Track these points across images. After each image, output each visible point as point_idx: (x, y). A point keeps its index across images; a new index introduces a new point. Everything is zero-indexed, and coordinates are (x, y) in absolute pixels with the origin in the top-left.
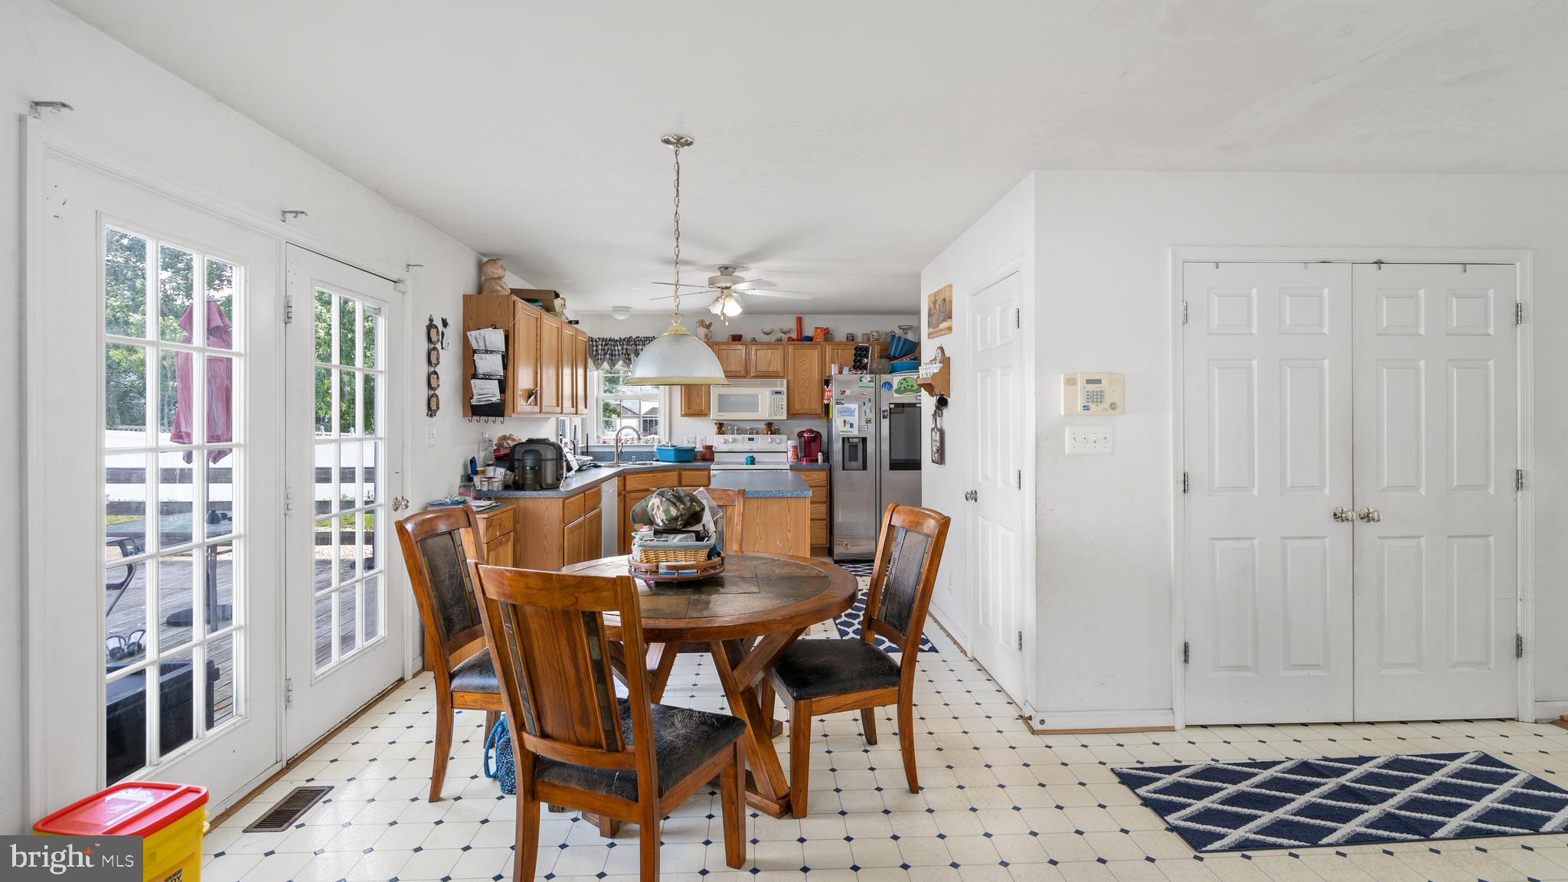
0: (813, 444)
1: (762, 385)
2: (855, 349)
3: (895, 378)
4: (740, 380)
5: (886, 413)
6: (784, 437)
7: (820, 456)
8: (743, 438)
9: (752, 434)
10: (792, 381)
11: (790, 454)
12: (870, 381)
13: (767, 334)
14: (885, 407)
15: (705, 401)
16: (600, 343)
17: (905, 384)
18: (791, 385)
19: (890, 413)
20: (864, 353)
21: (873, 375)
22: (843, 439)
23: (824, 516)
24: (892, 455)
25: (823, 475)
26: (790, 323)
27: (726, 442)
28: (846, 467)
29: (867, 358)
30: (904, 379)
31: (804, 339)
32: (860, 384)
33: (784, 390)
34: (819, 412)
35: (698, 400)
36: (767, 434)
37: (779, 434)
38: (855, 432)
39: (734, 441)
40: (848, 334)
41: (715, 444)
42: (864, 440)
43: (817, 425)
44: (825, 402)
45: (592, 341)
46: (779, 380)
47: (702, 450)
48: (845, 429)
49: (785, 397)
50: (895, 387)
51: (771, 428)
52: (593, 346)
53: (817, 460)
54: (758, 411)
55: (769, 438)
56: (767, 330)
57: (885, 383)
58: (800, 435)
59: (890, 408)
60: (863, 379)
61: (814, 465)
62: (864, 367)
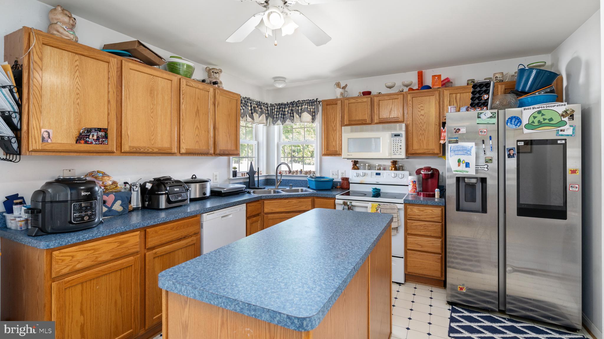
0: (430, 180)
1: (384, 130)
2: (473, 87)
3: (525, 112)
4: (365, 127)
5: (512, 152)
6: (406, 173)
7: (437, 191)
8: (372, 173)
9: (380, 169)
10: (411, 125)
11: (410, 187)
12: (491, 117)
13: (390, 87)
14: (511, 144)
15: (339, 143)
16: (276, 107)
17: (540, 118)
18: (410, 128)
19: (518, 153)
20: (484, 89)
21: (496, 111)
22: (458, 179)
23: (439, 251)
24: (521, 199)
25: (438, 211)
26: (412, 78)
27: (358, 175)
28: (461, 208)
29: (488, 93)
30: (539, 112)
31: (423, 87)
32: (478, 121)
33: (403, 133)
34: (437, 151)
35: (334, 143)
36: (392, 170)
37: (403, 170)
38: (471, 172)
39: (365, 175)
40: (468, 81)
41: (350, 177)
42: (483, 180)
43: (433, 163)
44: (442, 142)
45: (272, 106)
46: (398, 125)
47: (341, 180)
48: (460, 168)
49: (403, 139)
50: (525, 121)
51: (396, 166)
52: (272, 110)
53: (434, 196)
54: (380, 151)
55: (393, 173)
56: (390, 84)
57: (511, 119)
58: (418, 172)
59: (518, 147)
60: (482, 116)
61: (429, 201)
62: (485, 104)
